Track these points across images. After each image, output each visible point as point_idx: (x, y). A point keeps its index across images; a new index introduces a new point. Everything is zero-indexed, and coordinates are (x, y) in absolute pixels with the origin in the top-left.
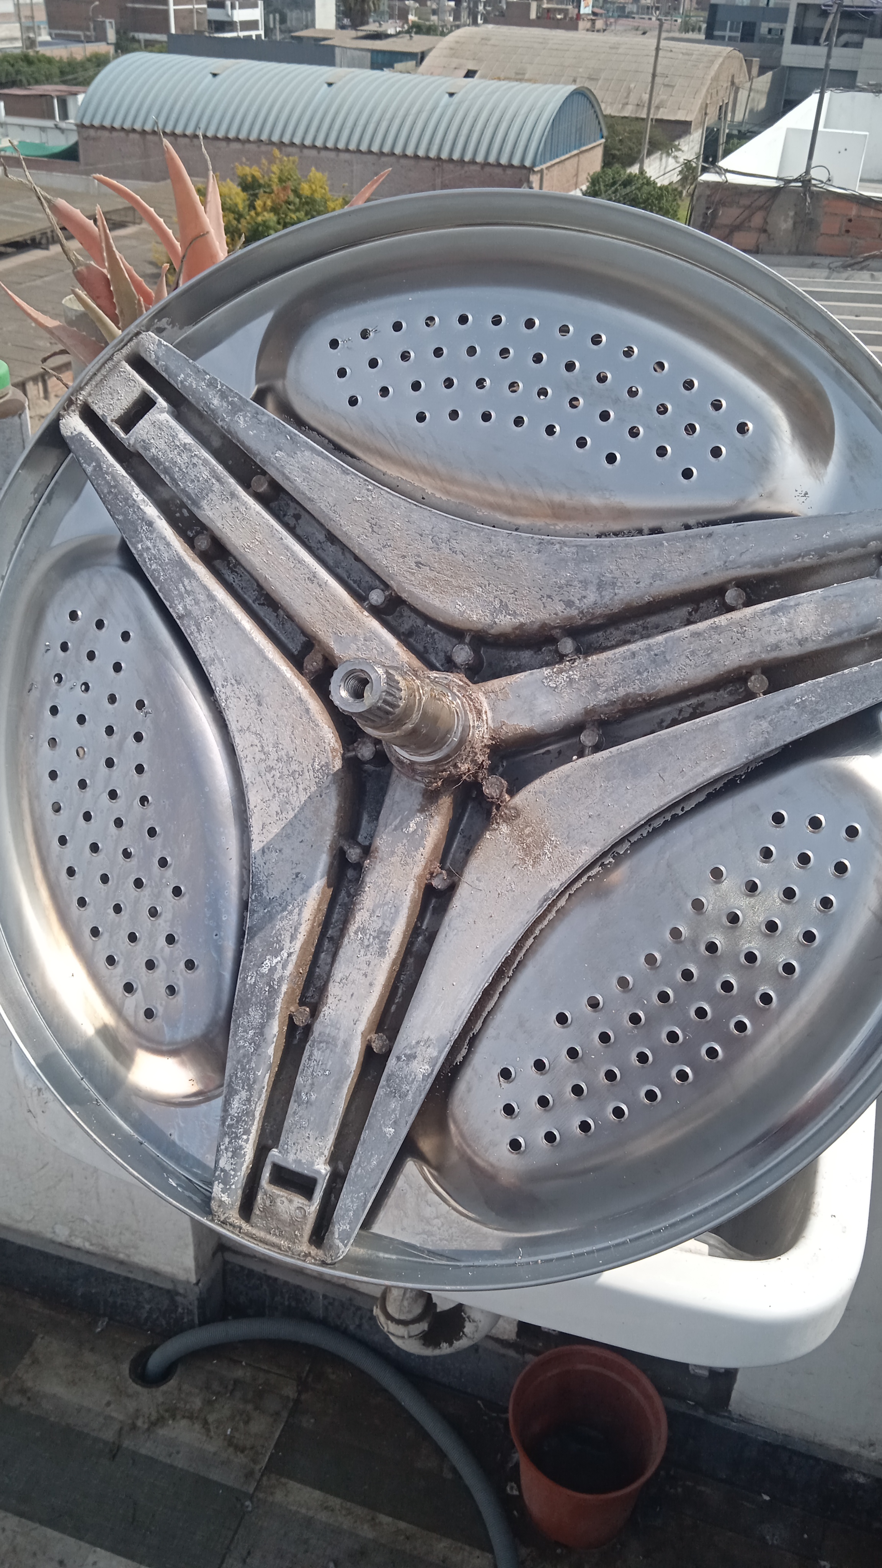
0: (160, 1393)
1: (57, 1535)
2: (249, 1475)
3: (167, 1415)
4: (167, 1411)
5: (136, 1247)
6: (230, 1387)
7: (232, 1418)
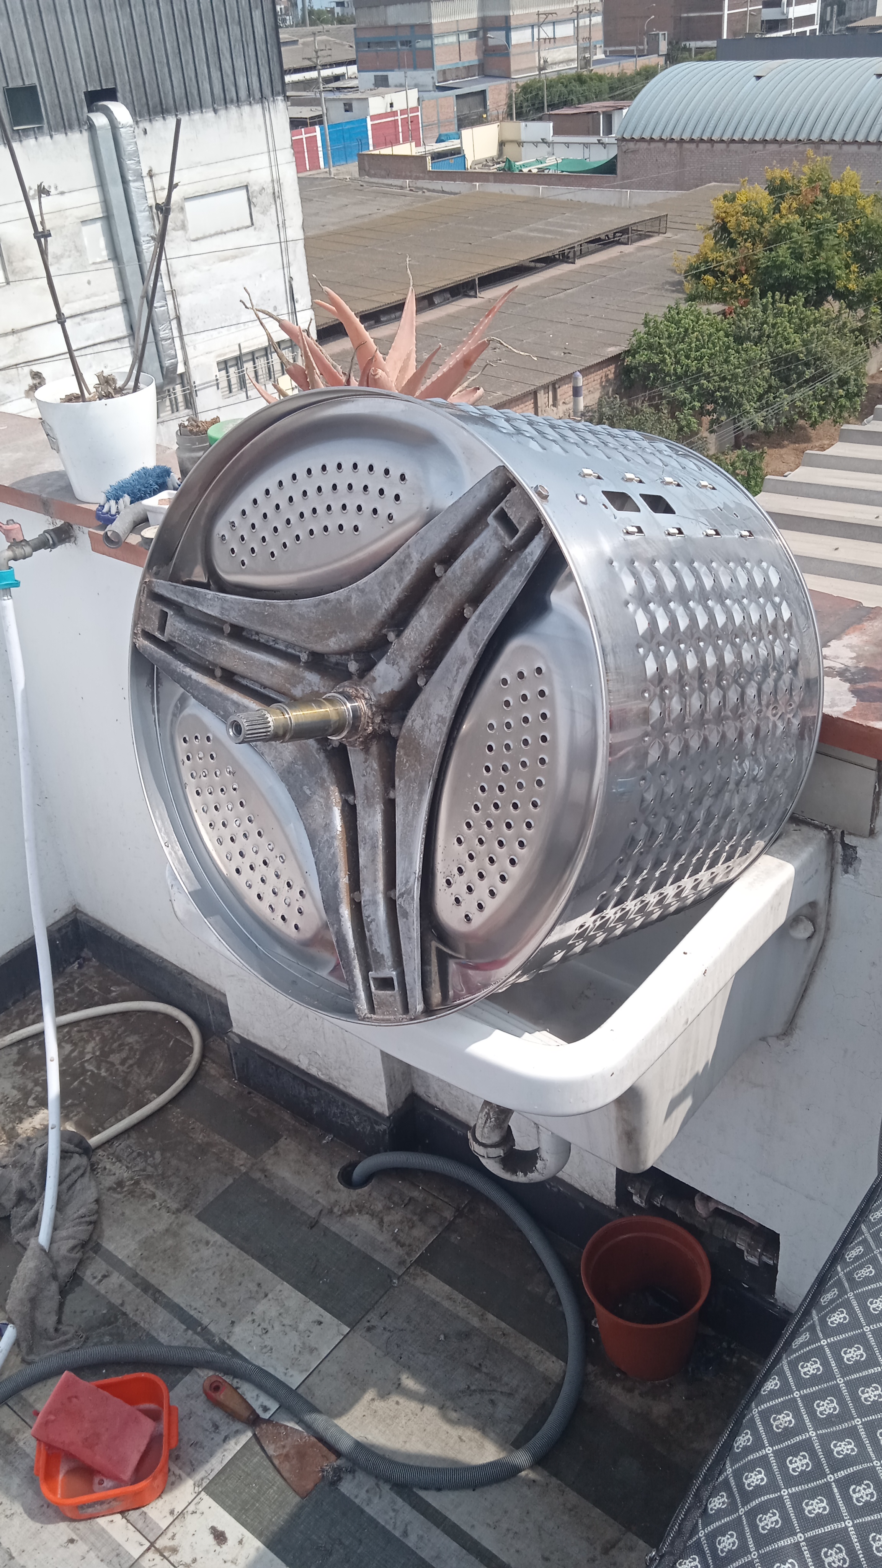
0: (355, 1194)
1: (260, 1266)
2: (402, 1263)
3: (356, 1209)
4: (357, 1206)
5: (350, 1081)
6: (406, 1202)
7: (402, 1222)
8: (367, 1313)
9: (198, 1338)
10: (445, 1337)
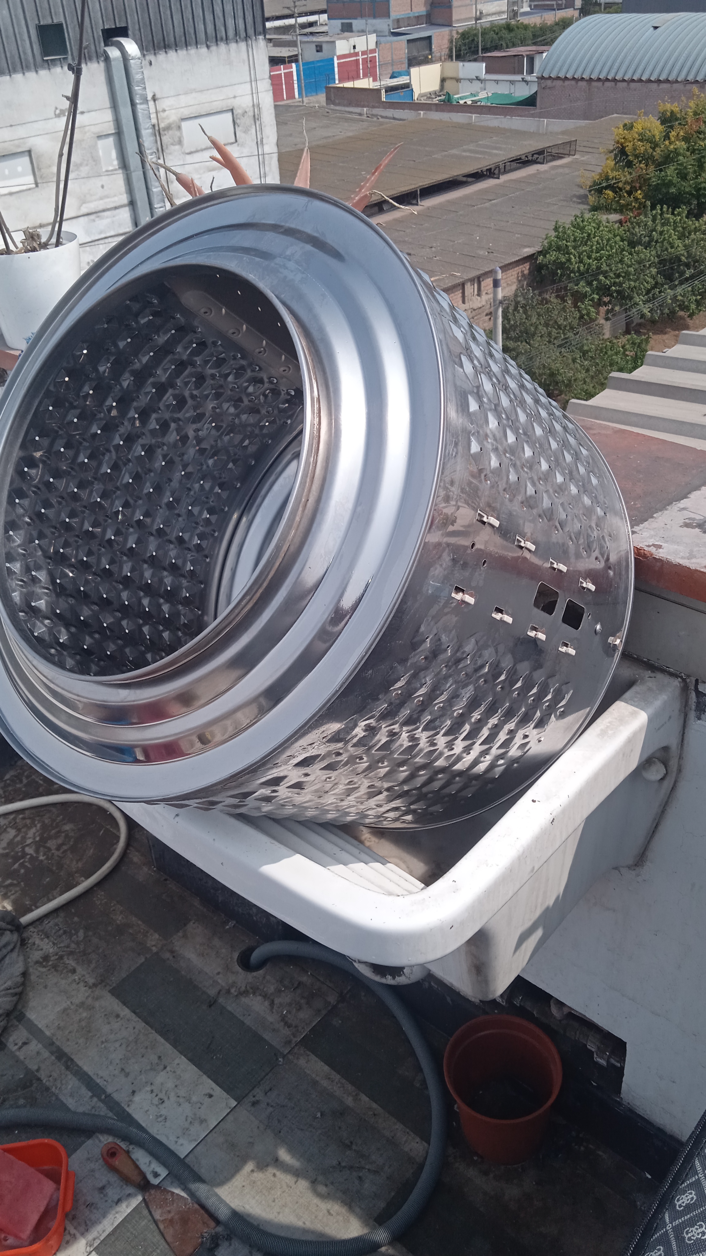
0: (251, 977)
1: (162, 1040)
2: (288, 1042)
3: (251, 991)
4: (252, 988)
6: (295, 985)
7: (290, 1004)
8: (253, 1089)
9: (102, 1105)
10: (321, 1115)
